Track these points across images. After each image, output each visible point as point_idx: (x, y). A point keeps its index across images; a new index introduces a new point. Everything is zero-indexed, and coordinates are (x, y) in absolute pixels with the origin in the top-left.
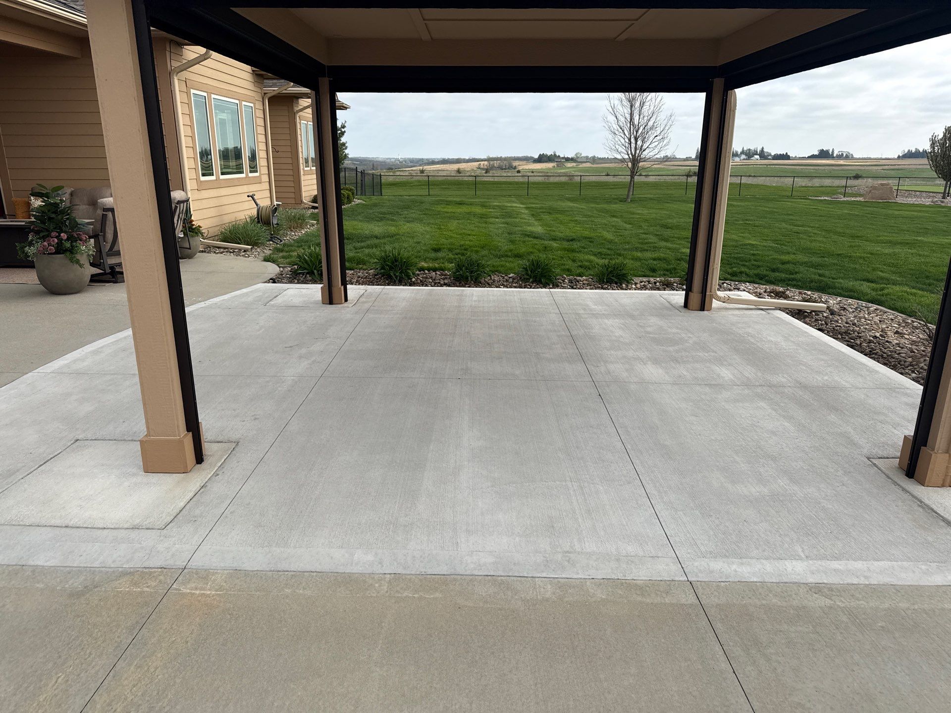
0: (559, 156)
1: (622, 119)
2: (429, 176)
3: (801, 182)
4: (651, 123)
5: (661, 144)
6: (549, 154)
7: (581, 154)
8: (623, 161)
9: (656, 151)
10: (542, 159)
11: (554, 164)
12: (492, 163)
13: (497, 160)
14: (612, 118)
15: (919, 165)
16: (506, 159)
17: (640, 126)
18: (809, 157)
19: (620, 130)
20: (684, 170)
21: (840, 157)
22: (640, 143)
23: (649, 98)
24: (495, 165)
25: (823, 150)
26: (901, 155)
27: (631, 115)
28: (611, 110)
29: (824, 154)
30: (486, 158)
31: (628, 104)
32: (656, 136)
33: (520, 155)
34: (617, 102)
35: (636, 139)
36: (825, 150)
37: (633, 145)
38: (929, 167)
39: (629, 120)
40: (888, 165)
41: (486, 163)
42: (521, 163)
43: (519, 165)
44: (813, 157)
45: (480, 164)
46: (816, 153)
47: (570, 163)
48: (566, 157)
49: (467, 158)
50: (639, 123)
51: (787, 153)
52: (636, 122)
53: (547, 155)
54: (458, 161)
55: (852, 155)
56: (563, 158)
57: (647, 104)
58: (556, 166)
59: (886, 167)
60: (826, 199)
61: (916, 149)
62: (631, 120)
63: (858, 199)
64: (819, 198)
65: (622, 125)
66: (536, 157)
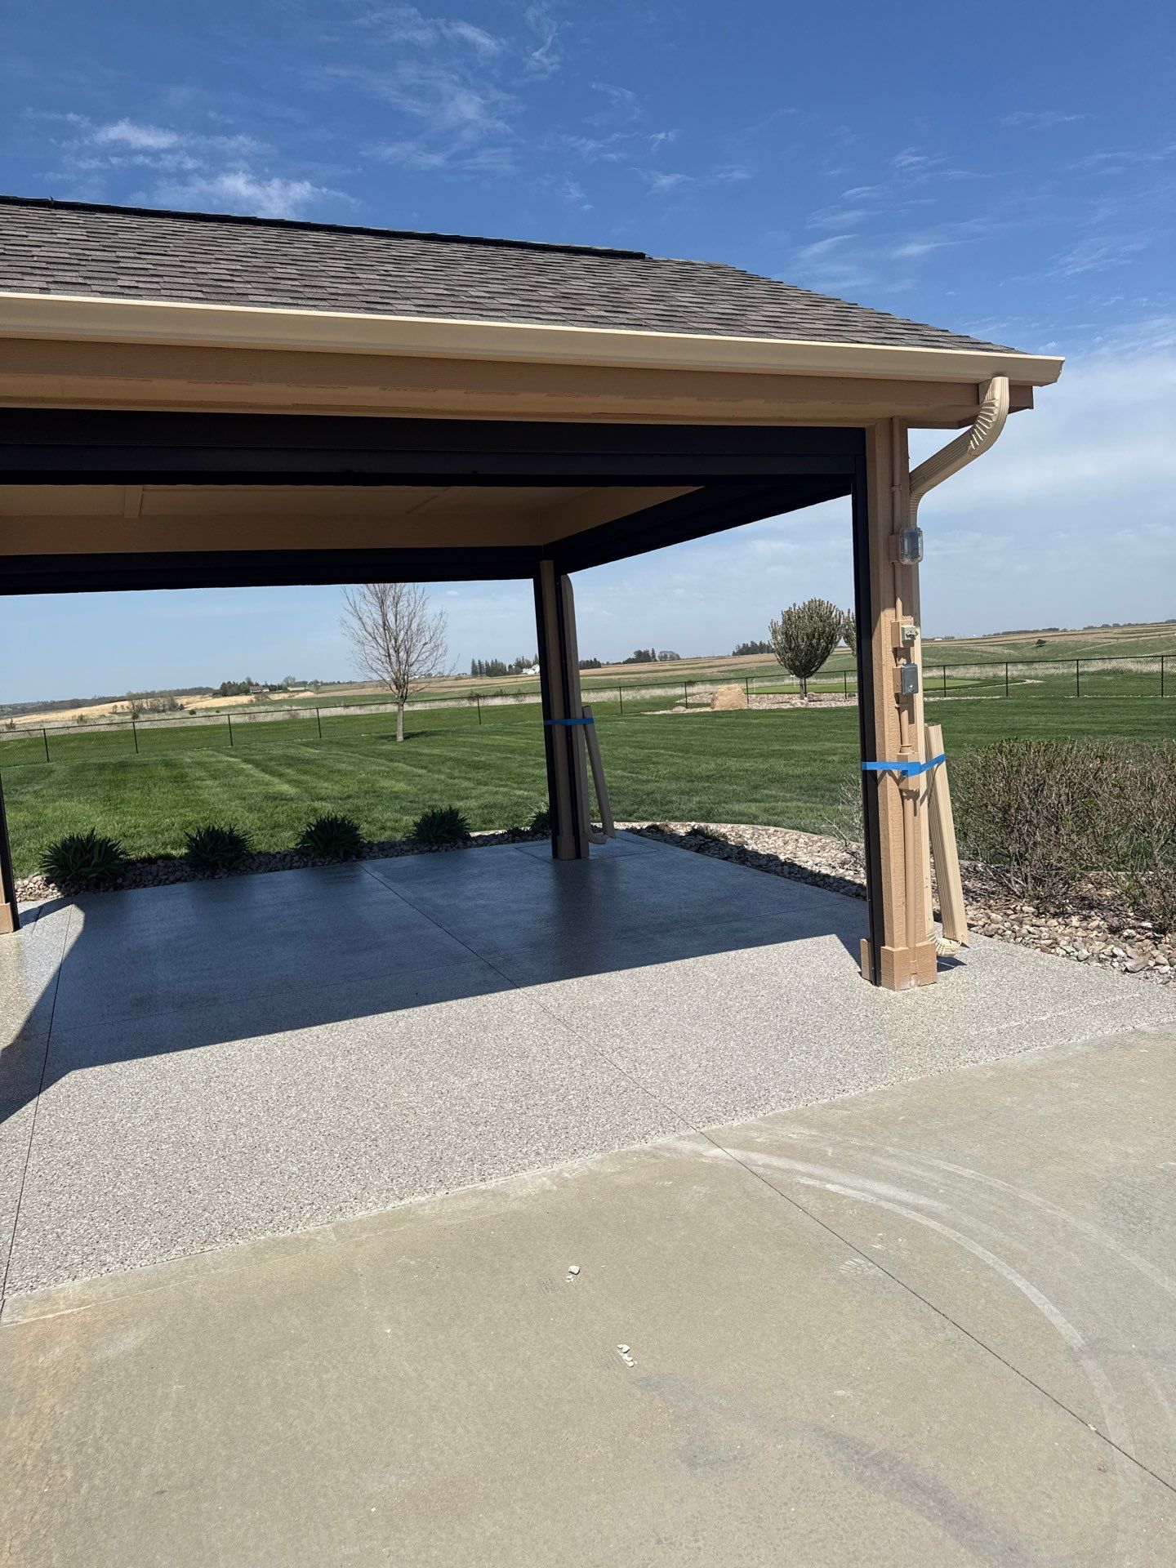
0: (257, 685)
1: (369, 623)
2: (44, 730)
3: (628, 695)
4: (414, 626)
5: (435, 654)
6: (239, 681)
7: (294, 679)
8: (382, 683)
9: (429, 664)
10: (227, 690)
11: (252, 697)
12: (137, 703)
13: (147, 698)
14: (356, 623)
15: (761, 662)
16: (162, 694)
17: (400, 631)
18: (625, 663)
19: (370, 638)
20: (466, 691)
21: (664, 658)
22: (402, 654)
23: (405, 590)
24: (145, 705)
25: (640, 651)
26: (736, 651)
27: (384, 615)
28: (350, 608)
29: (643, 657)
30: (124, 695)
31: (374, 601)
32: (426, 644)
33: (188, 687)
34: (358, 598)
35: (397, 652)
36: (642, 651)
37: (394, 659)
38: (777, 663)
39: (381, 623)
40: (724, 666)
41: (126, 703)
42: (192, 699)
43: (188, 703)
44: (629, 661)
45: (116, 706)
46: (633, 656)
47: (278, 693)
48: (269, 684)
49: (90, 698)
50: (397, 627)
51: (595, 659)
52: (392, 625)
53: (235, 685)
54: (76, 704)
55: (678, 656)
56: (266, 686)
57: (404, 600)
58: (254, 700)
59: (721, 669)
60: (664, 714)
61: (752, 642)
62: (384, 623)
63: (703, 710)
64: (657, 713)
65: (371, 631)
66: (217, 687)
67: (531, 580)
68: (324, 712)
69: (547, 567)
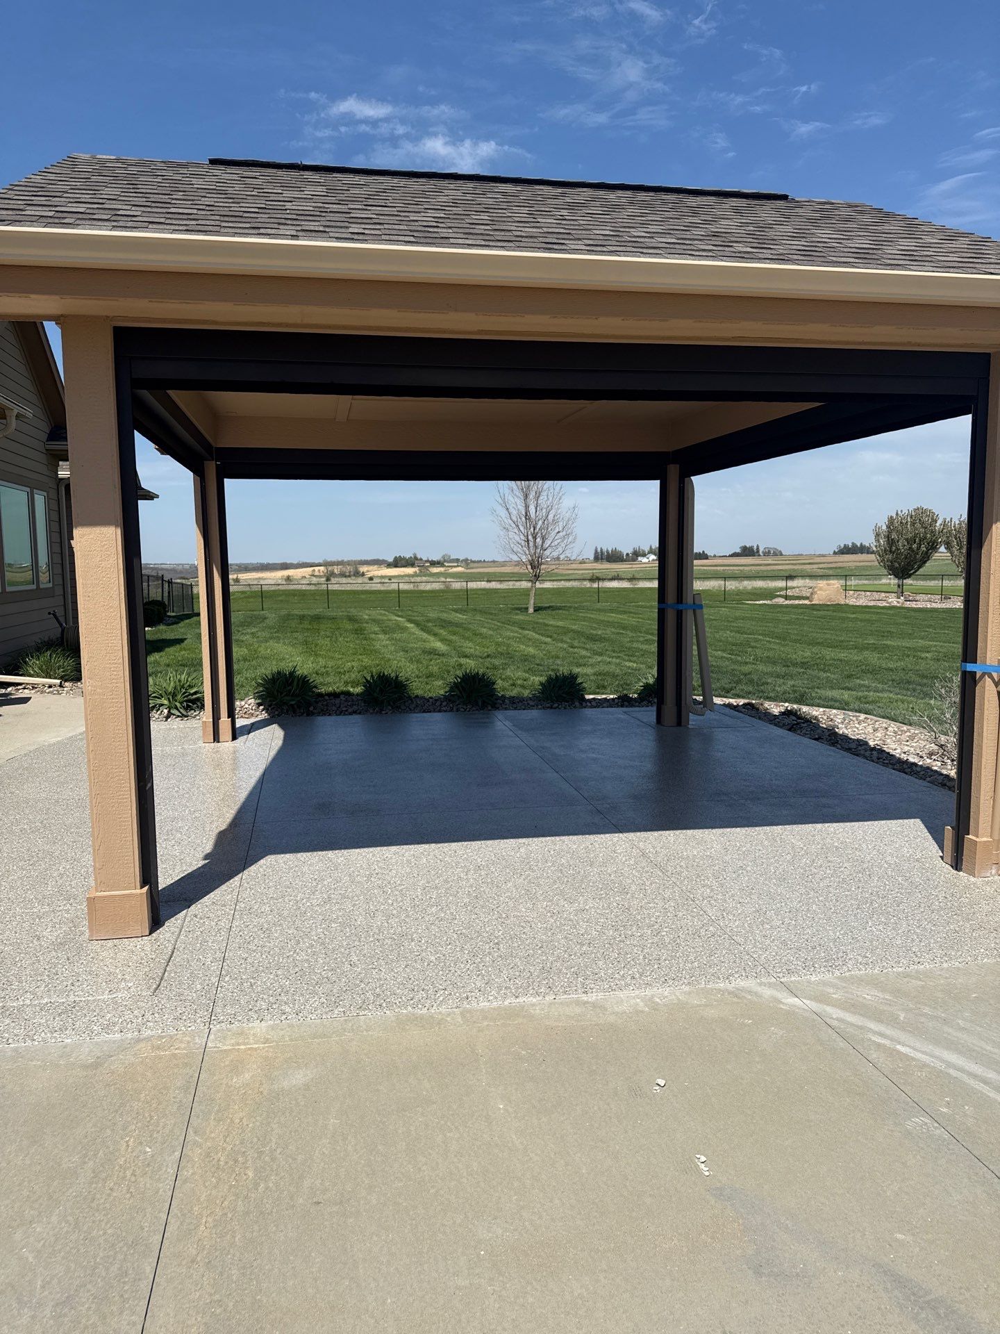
0: (421, 559)
1: (514, 512)
2: (261, 585)
3: (732, 585)
4: (551, 517)
5: (565, 542)
6: (408, 556)
7: (450, 557)
8: (518, 563)
9: (560, 549)
10: (398, 562)
11: (416, 569)
12: (330, 568)
13: (337, 565)
14: (503, 513)
15: (860, 562)
16: (349, 563)
17: (539, 520)
18: (730, 556)
19: (514, 526)
20: (589, 573)
21: (767, 553)
22: (539, 540)
23: (545, 487)
24: (336, 571)
25: (746, 546)
26: (836, 551)
27: (527, 507)
28: (500, 501)
29: (747, 552)
30: (321, 561)
31: (521, 495)
32: (559, 532)
33: (369, 558)
34: (507, 491)
35: (535, 538)
36: (748, 546)
37: (531, 544)
38: (876, 563)
39: (524, 513)
40: (824, 563)
41: (322, 568)
42: (371, 568)
43: (368, 571)
44: (735, 555)
45: (314, 570)
46: (738, 550)
47: (437, 567)
48: (430, 560)
49: (296, 562)
50: (536, 517)
51: (703, 552)
52: (533, 516)
53: (404, 558)
54: (285, 566)
55: (780, 551)
56: (427, 561)
57: (544, 494)
58: (418, 571)
59: (821, 566)
60: (765, 604)
61: (853, 543)
62: (526, 513)
63: (801, 602)
64: (757, 602)
65: (516, 520)
66: (391, 560)
67: (658, 482)
68: (472, 585)
69: (673, 471)
